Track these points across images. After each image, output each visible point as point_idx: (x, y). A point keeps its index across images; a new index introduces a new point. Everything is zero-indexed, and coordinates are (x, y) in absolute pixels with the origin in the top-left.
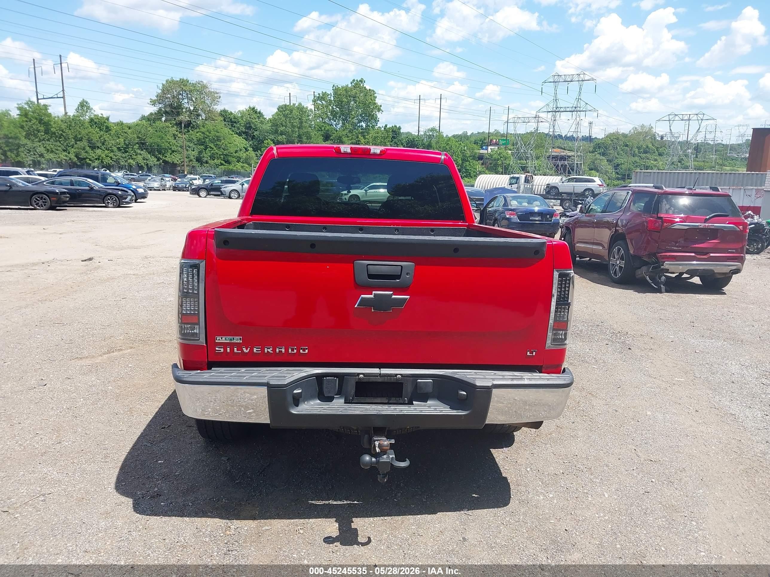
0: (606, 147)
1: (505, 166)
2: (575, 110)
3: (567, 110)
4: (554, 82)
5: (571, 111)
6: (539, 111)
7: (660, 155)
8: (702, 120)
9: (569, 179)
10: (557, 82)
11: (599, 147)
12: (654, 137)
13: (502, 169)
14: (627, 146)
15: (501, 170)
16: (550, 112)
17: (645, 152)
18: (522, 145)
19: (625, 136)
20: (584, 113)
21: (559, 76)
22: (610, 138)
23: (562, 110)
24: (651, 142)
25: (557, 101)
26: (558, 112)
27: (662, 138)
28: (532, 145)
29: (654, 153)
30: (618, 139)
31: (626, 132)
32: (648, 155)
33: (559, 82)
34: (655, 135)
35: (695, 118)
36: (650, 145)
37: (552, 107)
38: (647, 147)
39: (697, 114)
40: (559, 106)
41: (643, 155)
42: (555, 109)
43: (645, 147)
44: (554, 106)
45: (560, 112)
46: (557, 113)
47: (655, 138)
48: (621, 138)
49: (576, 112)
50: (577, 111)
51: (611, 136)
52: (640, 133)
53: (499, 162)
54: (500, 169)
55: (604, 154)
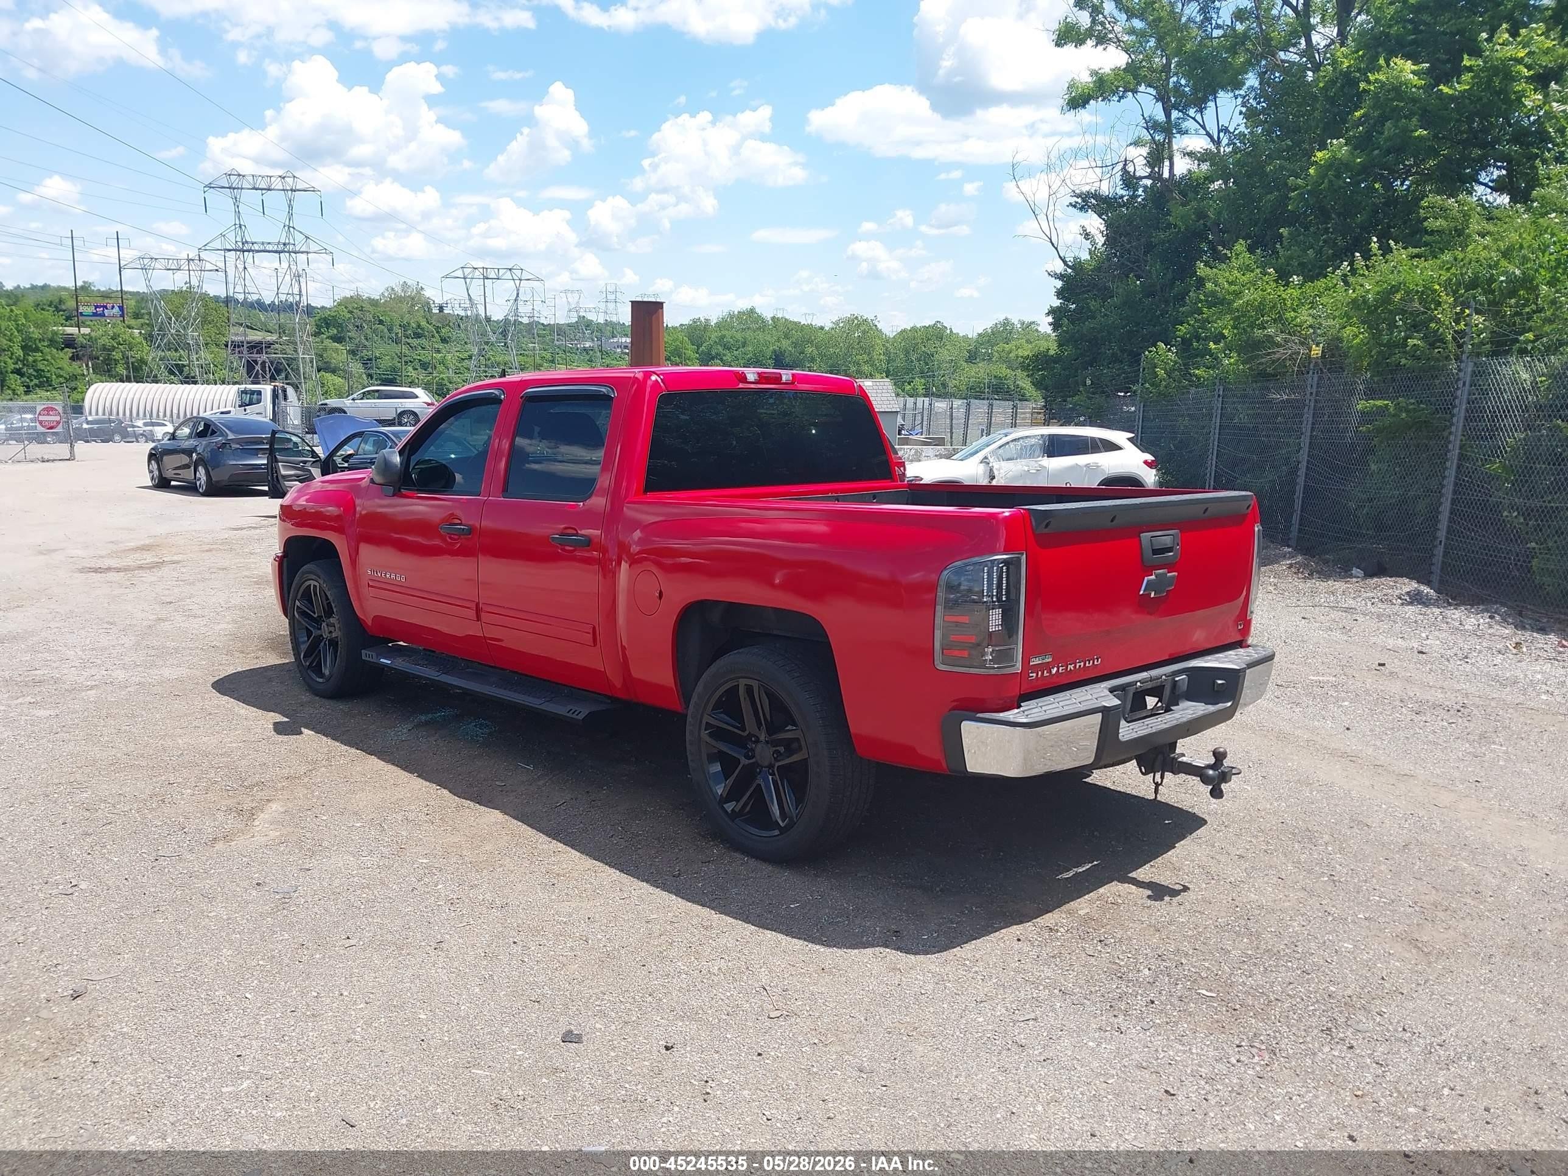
0: (340, 325)
1: (132, 363)
2: (283, 249)
3: (267, 248)
4: (229, 188)
5: (276, 252)
6: (204, 248)
7: (444, 340)
8: (520, 280)
9: (364, 393)
10: (238, 188)
11: (328, 326)
12: (427, 305)
13: (127, 369)
14: (381, 322)
15: (125, 373)
16: (230, 250)
17: (418, 336)
18: (170, 319)
19: (374, 303)
20: (304, 256)
21: (239, 175)
22: (346, 308)
23: (256, 247)
24: (424, 317)
25: (243, 227)
26: (248, 251)
27: (441, 309)
28: (195, 320)
29: (433, 336)
30: (361, 309)
31: (376, 296)
32: (423, 341)
33: (242, 189)
34: (429, 303)
35: (508, 275)
36: (423, 323)
37: (231, 241)
38: (419, 326)
39: (510, 269)
40: (249, 240)
41: (414, 342)
42: (240, 244)
43: (414, 326)
44: (239, 239)
45: (253, 251)
46: (246, 254)
47: (430, 310)
48: (367, 306)
49: (287, 254)
50: (289, 252)
51: (345, 303)
52: (400, 300)
53: (116, 355)
54: (121, 370)
55: (338, 339)
